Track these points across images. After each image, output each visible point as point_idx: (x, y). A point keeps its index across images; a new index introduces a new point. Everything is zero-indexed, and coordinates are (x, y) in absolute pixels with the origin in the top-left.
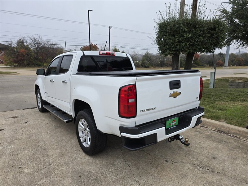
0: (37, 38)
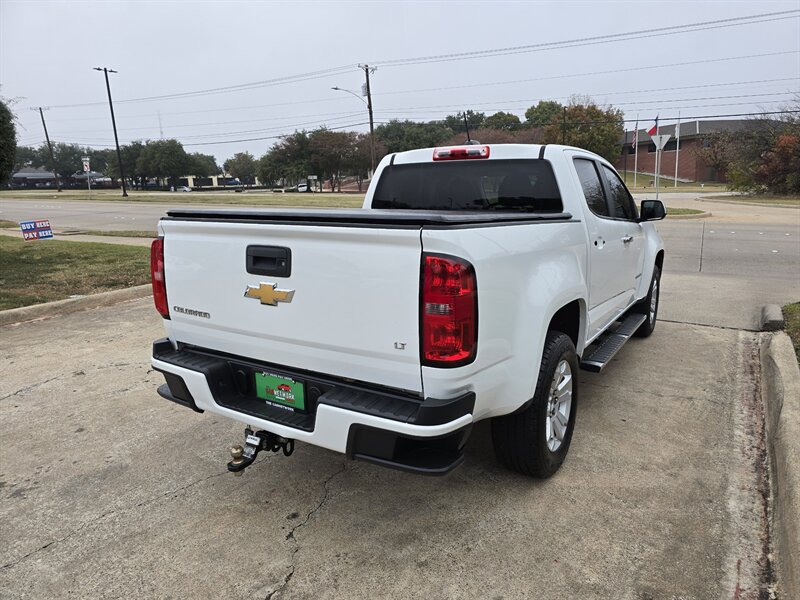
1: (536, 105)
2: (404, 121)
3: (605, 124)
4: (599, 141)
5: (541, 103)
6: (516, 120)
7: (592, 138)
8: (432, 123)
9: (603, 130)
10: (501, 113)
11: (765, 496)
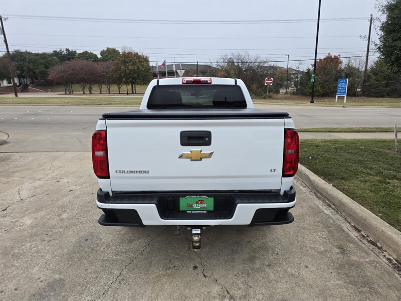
0: (243, 53)
1: (105, 49)
2: (24, 51)
3: (144, 62)
4: (142, 70)
5: (108, 48)
6: (95, 56)
7: (138, 68)
8: (44, 54)
9: (143, 65)
10: (86, 52)
11: (330, 206)
